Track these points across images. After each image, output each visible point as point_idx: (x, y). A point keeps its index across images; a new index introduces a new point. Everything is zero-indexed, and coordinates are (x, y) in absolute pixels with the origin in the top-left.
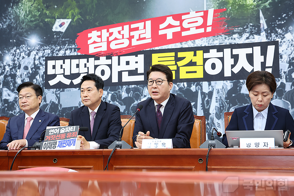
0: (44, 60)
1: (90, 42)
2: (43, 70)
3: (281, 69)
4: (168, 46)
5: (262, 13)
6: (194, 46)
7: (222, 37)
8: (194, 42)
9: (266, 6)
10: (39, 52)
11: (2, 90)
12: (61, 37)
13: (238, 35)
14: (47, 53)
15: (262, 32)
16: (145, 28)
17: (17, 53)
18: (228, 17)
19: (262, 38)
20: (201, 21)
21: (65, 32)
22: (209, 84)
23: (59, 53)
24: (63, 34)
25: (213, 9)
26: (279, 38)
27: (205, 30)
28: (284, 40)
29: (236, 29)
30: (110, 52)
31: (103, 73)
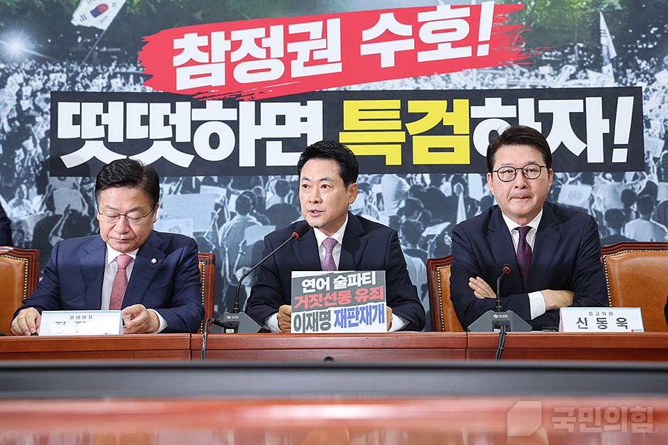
0: (46, 100)
1: (177, 60)
2: (45, 126)
3: (648, 152)
4: (384, 83)
5: (606, 21)
6: (447, 87)
7: (514, 70)
8: (447, 78)
9: (615, 7)
10: (32, 78)
12: (97, 42)
13: (552, 68)
14: (56, 83)
15: (606, 64)
16: (324, 35)
18: (527, 24)
19: (605, 78)
20: (463, 30)
21: (107, 31)
22: (483, 179)
23: (90, 84)
24: (101, 36)
25: (493, 3)
26: (642, 80)
27: (475, 51)
28: (654, 85)
29: (547, 53)
30: (235, 90)
31: (214, 141)
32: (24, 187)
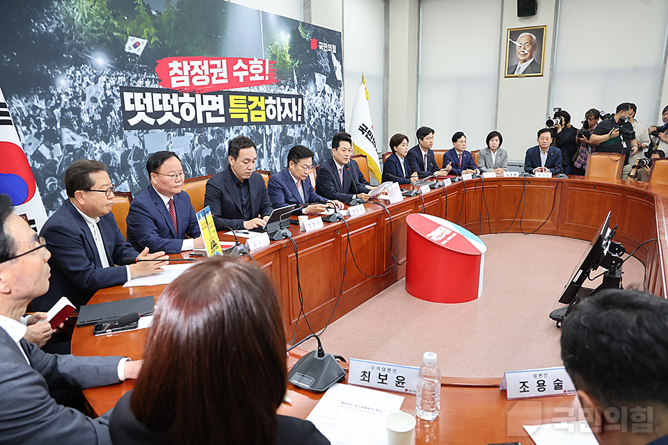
0: (118, 91)
1: (171, 73)
2: (119, 104)
3: (305, 118)
4: (241, 89)
5: (295, 71)
6: (258, 91)
7: (275, 86)
8: (258, 88)
9: (296, 66)
10: (110, 79)
11: (61, 131)
12: (137, 62)
13: (283, 86)
14: (121, 82)
15: (295, 86)
16: (222, 67)
17: (77, 76)
18: (277, 69)
19: (295, 92)
20: (261, 69)
21: (141, 56)
22: (269, 127)
23: (136, 83)
24: (139, 58)
25: (268, 60)
26: (303, 93)
27: (265, 78)
28: (305, 95)
29: (282, 81)
30: (193, 89)
31: (188, 112)
32: (113, 136)
